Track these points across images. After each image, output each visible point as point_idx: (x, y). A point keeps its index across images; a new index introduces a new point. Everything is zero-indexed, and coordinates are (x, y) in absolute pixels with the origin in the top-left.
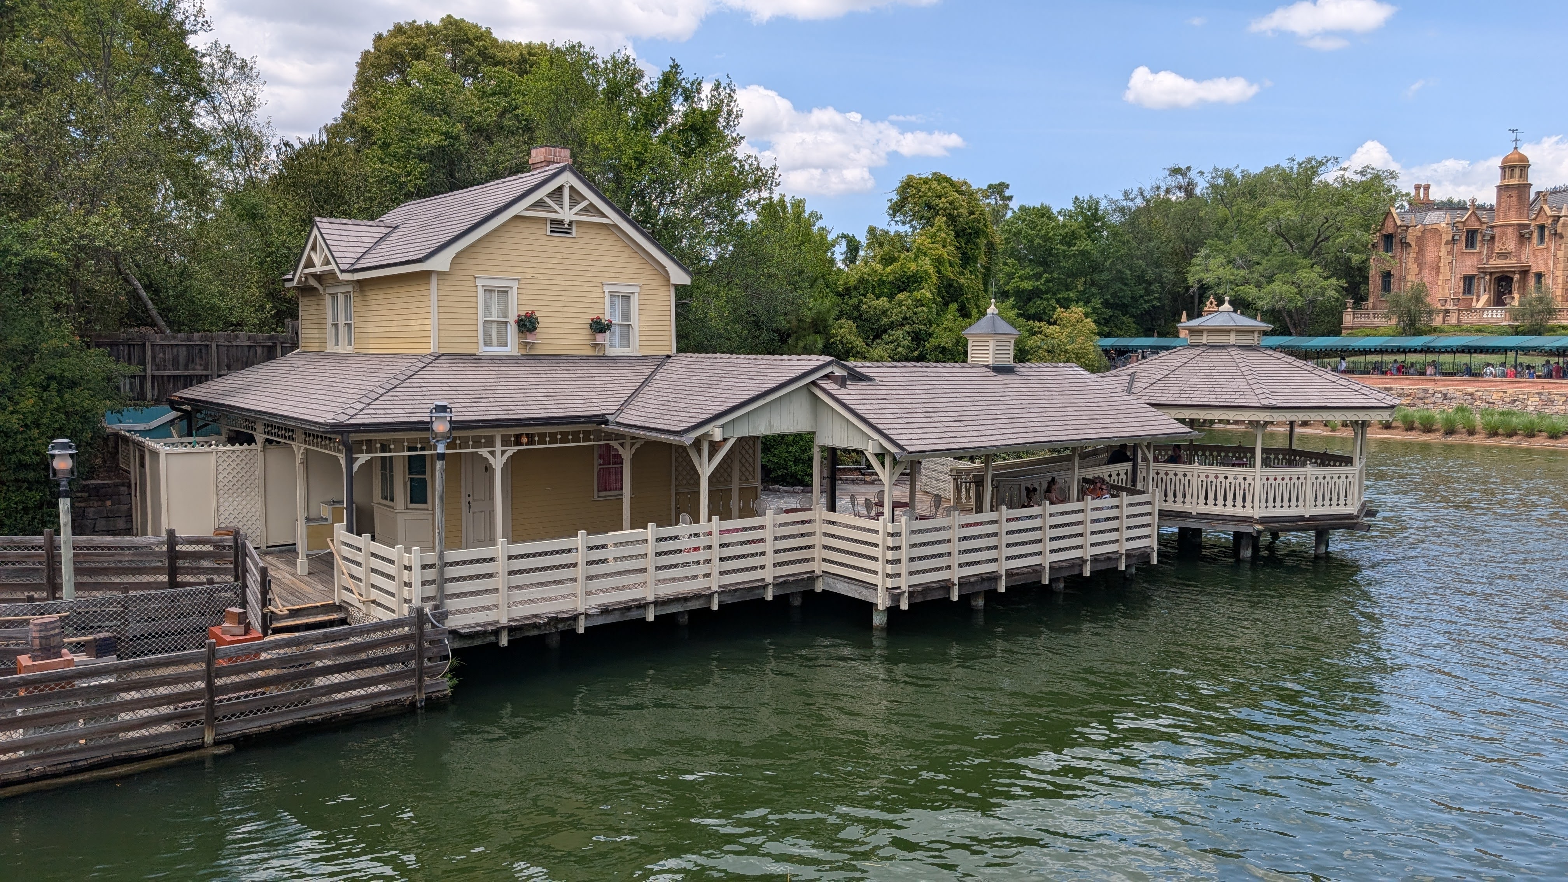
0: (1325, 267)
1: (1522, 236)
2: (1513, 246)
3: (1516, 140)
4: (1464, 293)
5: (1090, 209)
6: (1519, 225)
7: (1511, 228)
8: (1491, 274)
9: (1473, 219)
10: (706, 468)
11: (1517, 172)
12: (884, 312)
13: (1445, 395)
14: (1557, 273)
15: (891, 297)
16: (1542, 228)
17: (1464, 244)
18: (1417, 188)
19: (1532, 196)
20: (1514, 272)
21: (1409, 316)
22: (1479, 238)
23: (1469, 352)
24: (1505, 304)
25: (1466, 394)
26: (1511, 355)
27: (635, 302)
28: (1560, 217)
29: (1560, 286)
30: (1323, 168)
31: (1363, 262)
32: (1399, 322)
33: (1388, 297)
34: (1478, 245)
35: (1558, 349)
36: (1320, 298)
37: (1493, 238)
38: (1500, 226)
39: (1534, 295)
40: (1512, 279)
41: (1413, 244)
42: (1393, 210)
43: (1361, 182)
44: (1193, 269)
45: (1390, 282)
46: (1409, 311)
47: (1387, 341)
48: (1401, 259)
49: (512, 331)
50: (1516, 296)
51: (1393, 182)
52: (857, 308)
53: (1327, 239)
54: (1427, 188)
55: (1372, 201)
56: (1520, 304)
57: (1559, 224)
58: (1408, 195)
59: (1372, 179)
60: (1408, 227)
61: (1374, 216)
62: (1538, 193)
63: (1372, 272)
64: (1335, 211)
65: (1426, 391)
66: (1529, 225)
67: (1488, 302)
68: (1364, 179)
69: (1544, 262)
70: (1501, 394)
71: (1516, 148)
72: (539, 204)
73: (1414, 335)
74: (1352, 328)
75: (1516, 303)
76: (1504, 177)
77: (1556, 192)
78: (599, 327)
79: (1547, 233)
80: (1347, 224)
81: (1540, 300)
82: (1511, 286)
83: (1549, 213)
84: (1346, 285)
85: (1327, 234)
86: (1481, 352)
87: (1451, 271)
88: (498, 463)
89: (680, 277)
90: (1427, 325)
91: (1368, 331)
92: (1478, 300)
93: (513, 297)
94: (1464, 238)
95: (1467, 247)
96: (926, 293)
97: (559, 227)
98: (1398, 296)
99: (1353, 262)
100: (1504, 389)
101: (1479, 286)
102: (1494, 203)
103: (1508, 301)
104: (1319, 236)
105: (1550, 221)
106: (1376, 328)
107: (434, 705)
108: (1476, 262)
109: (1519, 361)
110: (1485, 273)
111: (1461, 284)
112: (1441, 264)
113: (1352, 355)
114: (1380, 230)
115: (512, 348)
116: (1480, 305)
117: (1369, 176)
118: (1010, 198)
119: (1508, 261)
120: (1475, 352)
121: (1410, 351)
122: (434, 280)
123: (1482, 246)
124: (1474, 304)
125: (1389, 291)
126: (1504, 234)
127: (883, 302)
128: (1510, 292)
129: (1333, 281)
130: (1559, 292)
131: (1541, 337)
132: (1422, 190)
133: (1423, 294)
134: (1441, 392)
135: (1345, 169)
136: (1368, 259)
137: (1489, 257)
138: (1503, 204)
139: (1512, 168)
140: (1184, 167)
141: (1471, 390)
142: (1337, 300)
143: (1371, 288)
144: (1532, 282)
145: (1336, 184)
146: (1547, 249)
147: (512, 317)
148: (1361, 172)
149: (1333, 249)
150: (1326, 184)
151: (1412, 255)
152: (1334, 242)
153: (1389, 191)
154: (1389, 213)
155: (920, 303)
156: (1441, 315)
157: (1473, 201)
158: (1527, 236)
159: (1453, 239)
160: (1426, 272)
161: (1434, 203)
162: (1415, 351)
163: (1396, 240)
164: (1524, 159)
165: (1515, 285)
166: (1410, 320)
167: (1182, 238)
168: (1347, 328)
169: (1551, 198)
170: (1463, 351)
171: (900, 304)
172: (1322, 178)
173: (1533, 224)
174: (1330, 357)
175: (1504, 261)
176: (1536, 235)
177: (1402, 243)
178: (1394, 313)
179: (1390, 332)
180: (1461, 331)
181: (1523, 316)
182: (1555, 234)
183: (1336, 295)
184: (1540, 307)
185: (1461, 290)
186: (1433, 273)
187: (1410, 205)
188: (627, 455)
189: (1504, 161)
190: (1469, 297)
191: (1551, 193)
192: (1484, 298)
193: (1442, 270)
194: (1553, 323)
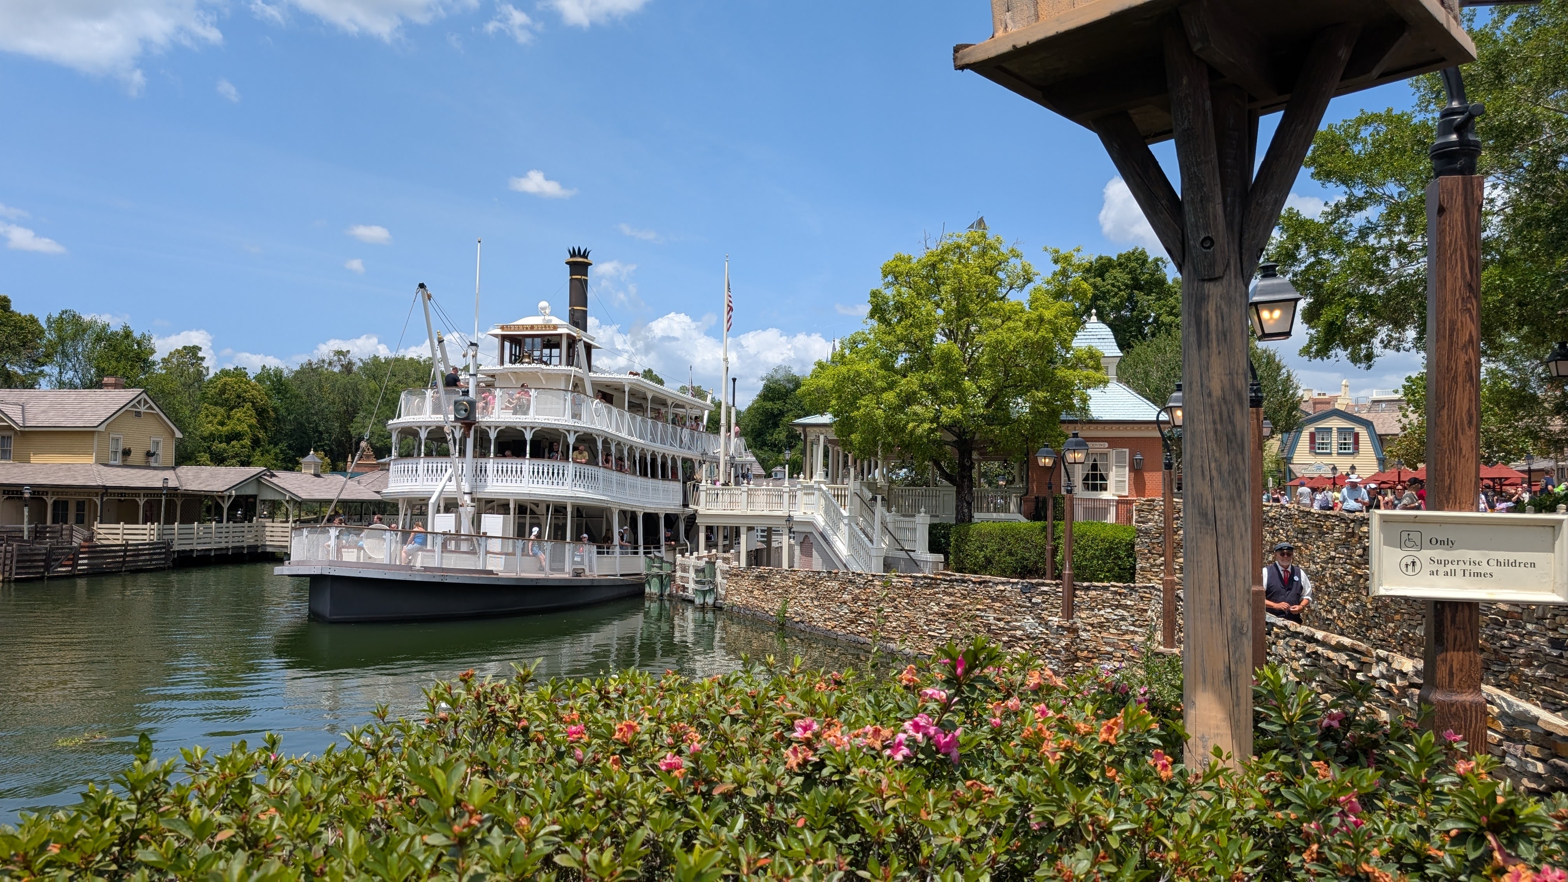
5: (276, 375)
10: (226, 506)
12: (225, 450)
15: (228, 443)
27: (161, 445)
44: (355, 425)
49: (119, 455)
52: (209, 448)
72: (134, 406)
78: (149, 454)
88: (141, 503)
89: (179, 435)
93: (121, 442)
96: (247, 442)
97: (138, 414)
107: (169, 568)
115: (119, 462)
118: (203, 359)
122: (96, 435)
127: (224, 445)
140: (344, 350)
147: (120, 450)
155: (243, 447)
167: (345, 403)
171: (233, 447)
188: (179, 503)
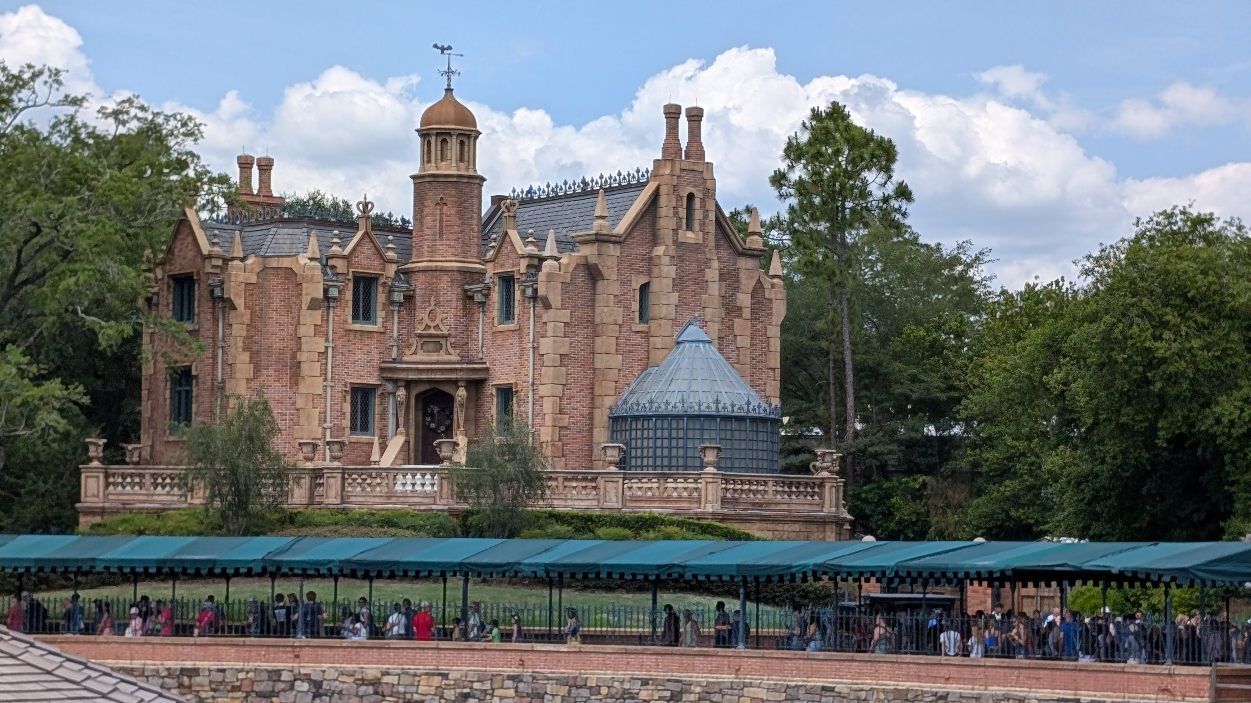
0: (32, 353)
1: (468, 297)
2: (451, 321)
3: (449, 72)
4: (353, 428)
6: (463, 272)
7: (446, 278)
8: (409, 384)
9: (367, 249)
11: (453, 144)
13: (317, 685)
14: (543, 390)
16: (508, 280)
17: (349, 310)
18: (245, 164)
19: (486, 206)
20: (455, 383)
21: (235, 483)
22: (381, 298)
23: (367, 576)
24: (439, 461)
25: (363, 682)
26: (455, 584)
28: (542, 259)
29: (549, 420)
30: (25, 93)
31: (125, 341)
32: (213, 496)
33: (186, 433)
34: (380, 315)
35: (548, 568)
36: (22, 432)
37: (409, 298)
38: (425, 271)
39: (497, 439)
40: (450, 399)
41: (239, 302)
42: (190, 213)
43: (118, 139)
45: (189, 393)
46: (234, 471)
47: (182, 551)
48: (214, 338)
50: (462, 440)
51: (189, 145)
53: (37, 278)
54: (266, 166)
55: (144, 190)
56: (472, 459)
57: (542, 276)
58: (223, 179)
59: (141, 132)
60: (226, 261)
61: (150, 227)
62: (497, 200)
63: (147, 370)
64: (57, 208)
65: (275, 675)
66: (483, 273)
67: (405, 454)
68: (122, 130)
69: (515, 361)
70: (437, 681)
71: (449, 90)
73: (246, 533)
74: (102, 512)
75: (461, 457)
76: (426, 157)
77: (531, 201)
79: (518, 294)
80: (83, 243)
81: (511, 450)
82: (450, 417)
83: (521, 248)
84: (86, 400)
85: (40, 264)
86: (392, 576)
87: (324, 373)
90: (275, 507)
91: (141, 521)
92: (383, 448)
94: (349, 295)
95: (355, 317)
98: (206, 431)
99: (103, 343)
100: (443, 668)
101: (383, 415)
102: (409, 217)
103: (445, 452)
104: (19, 268)
105: (523, 265)
106: (159, 513)
108: (376, 356)
109: (473, 597)
110: (395, 381)
111: (347, 408)
112: (302, 357)
113: (104, 583)
114: (163, 263)
116: (387, 461)
117: (134, 125)
119: (442, 356)
120: (380, 576)
121: (237, 574)
123: (388, 317)
124: (375, 457)
125: (188, 418)
126: (433, 290)
128: (449, 432)
129: (54, 387)
130: (546, 434)
131: (516, 541)
132: (255, 171)
133: (264, 429)
134: (307, 678)
135: (76, 102)
136: (138, 335)
137: (403, 345)
138: (428, 220)
139: (444, 136)
141: (372, 671)
142: (66, 436)
143: (146, 409)
144: (492, 408)
145: (55, 138)
146: (519, 332)
148: (116, 114)
149: (54, 305)
150: (34, 136)
151: (239, 331)
152: (55, 285)
153: (182, 165)
154: (183, 223)
156: (306, 482)
157: (366, 206)
158: (478, 298)
159: (327, 298)
160: (269, 374)
161: (280, 204)
162: (249, 574)
163: (200, 291)
164: (467, 118)
165: (459, 415)
166: (237, 493)
168: (91, 512)
169: (526, 213)
170: (353, 575)
172: (22, 119)
173: (490, 270)
174: (51, 587)
175: (434, 357)
176: (495, 296)
177: (214, 299)
178: (199, 475)
179: (193, 524)
180: (350, 522)
181: (478, 488)
182: (535, 298)
183: (62, 425)
184: (510, 468)
185: (347, 423)
186: (286, 380)
187: (230, 204)
189: (427, 119)
190: (364, 438)
191: (523, 202)
192: (396, 443)
193: (305, 369)
194: (539, 506)
